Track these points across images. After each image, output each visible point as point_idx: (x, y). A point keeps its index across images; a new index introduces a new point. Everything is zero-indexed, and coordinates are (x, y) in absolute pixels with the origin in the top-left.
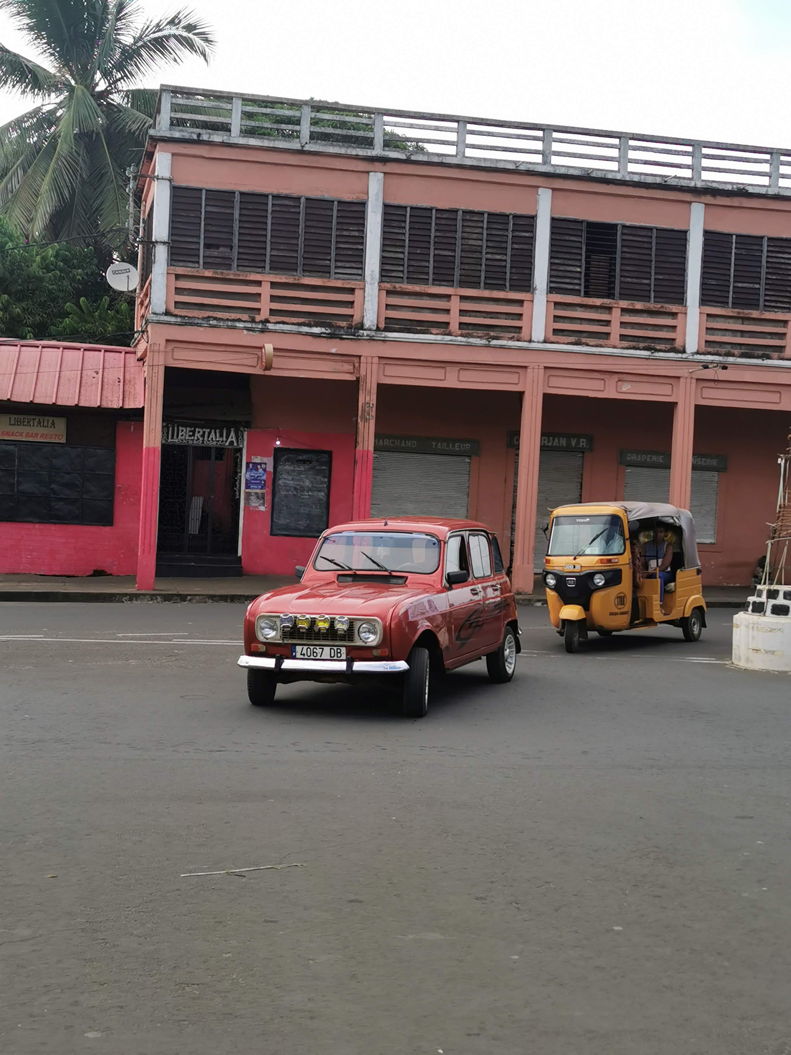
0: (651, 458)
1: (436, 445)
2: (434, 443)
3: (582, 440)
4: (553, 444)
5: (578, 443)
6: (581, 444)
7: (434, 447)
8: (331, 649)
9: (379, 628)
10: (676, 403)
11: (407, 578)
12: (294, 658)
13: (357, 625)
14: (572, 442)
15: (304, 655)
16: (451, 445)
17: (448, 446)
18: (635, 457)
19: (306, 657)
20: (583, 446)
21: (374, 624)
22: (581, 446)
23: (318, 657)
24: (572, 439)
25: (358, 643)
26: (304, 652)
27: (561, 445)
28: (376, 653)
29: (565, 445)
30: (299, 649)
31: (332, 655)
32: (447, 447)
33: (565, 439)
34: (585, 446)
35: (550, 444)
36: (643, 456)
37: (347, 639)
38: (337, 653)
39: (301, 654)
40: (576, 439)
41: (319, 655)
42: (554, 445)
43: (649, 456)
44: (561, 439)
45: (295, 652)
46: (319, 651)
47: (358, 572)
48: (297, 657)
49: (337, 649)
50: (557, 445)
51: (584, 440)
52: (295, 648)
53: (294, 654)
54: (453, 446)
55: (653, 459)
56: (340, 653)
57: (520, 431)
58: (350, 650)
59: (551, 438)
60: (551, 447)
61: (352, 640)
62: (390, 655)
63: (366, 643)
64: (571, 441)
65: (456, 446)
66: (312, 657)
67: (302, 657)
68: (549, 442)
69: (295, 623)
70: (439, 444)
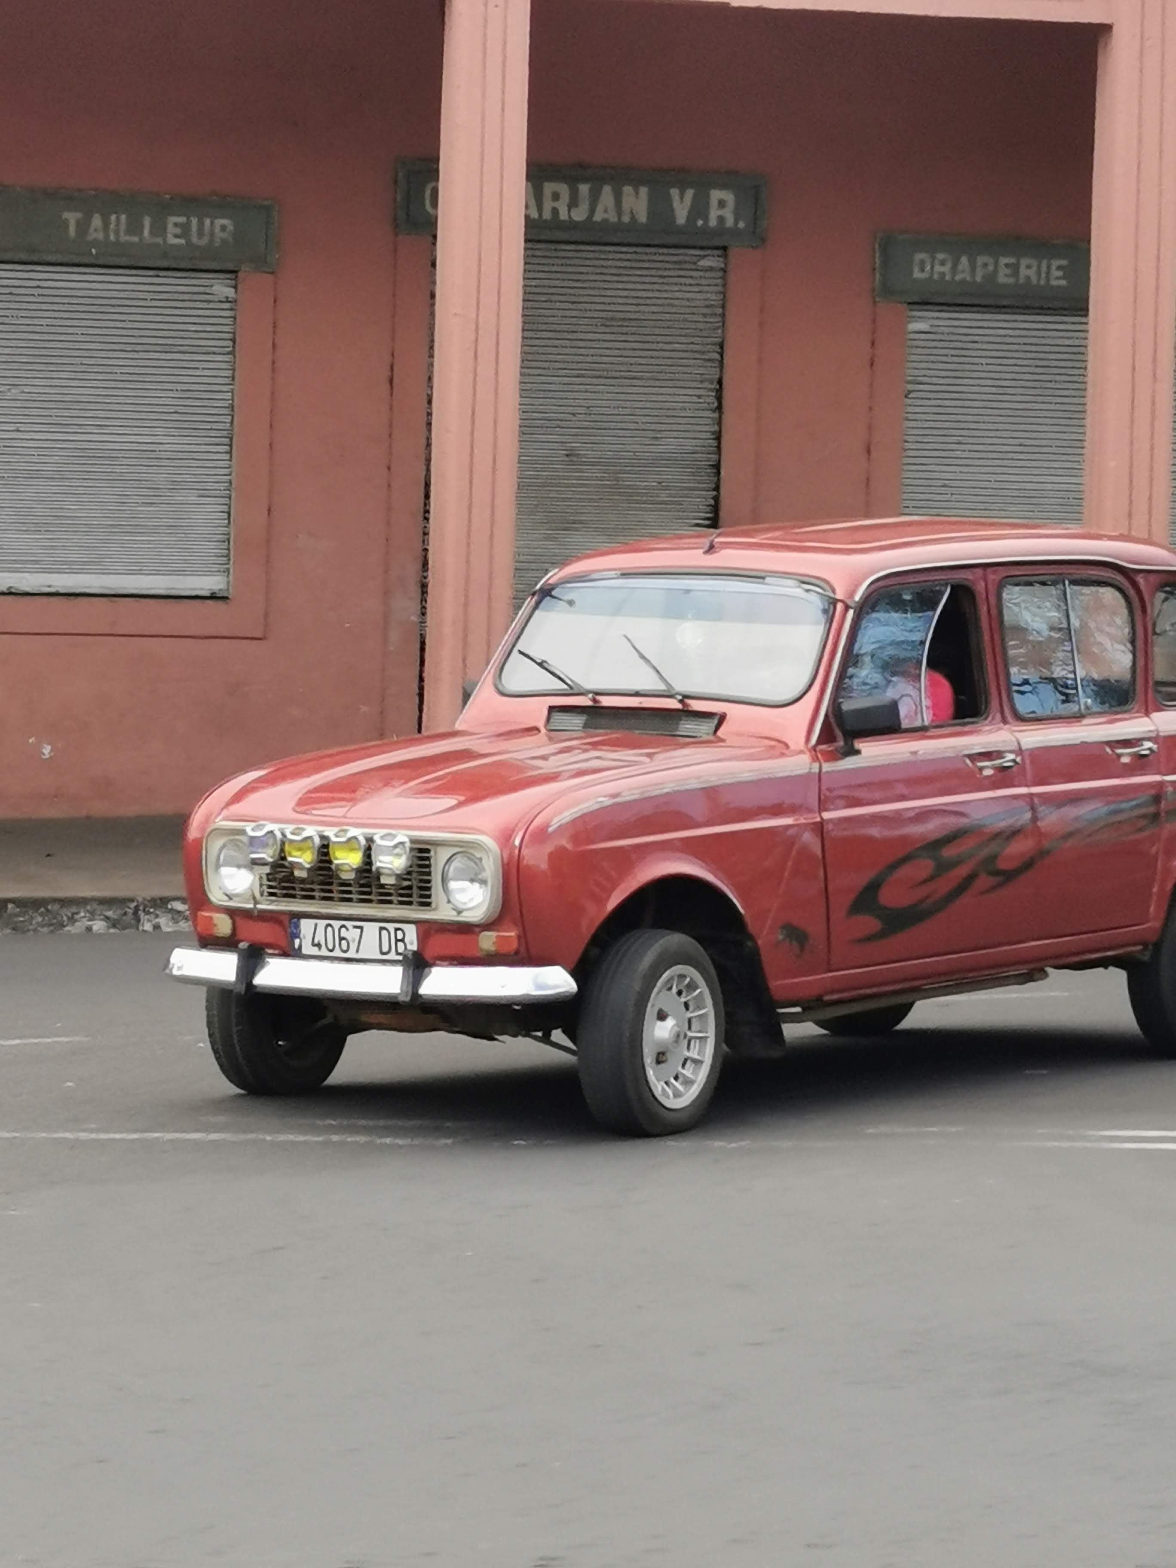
0: (1015, 269)
1: (83, 227)
2: (72, 218)
3: (716, 195)
4: (592, 211)
5: (699, 209)
6: (714, 214)
7: (72, 231)
8: (381, 929)
9: (491, 868)
10: (1102, 31)
11: (722, 718)
12: (296, 954)
13: (439, 858)
14: (676, 204)
15: (319, 945)
16: (147, 221)
17: (135, 227)
18: (946, 269)
19: (324, 952)
20: (721, 219)
21: (478, 855)
22: (713, 222)
23: (351, 954)
24: (675, 192)
25: (442, 913)
26: (319, 938)
27: (626, 219)
28: (487, 941)
29: (642, 218)
30: (306, 926)
31: (385, 949)
32: (130, 231)
33: (644, 191)
34: (730, 222)
35: (579, 215)
36: (981, 260)
37: (415, 899)
38: (397, 940)
39: (314, 945)
40: (690, 193)
41: (353, 947)
42: (598, 217)
43: (1004, 261)
44: (628, 190)
45: (298, 936)
46: (352, 934)
47: (606, 701)
48: (304, 951)
49: (397, 929)
50: (613, 218)
51: (729, 197)
52: (297, 926)
53: (297, 942)
54: (159, 229)
55: (1023, 272)
56: (402, 940)
57: (436, 159)
58: (427, 930)
59: (584, 189)
60: (588, 224)
61: (428, 904)
62: (523, 950)
63: (459, 912)
64: (669, 200)
65: (171, 229)
66: (337, 953)
67: (315, 951)
68: (573, 203)
69: (282, 850)
70: (97, 221)
